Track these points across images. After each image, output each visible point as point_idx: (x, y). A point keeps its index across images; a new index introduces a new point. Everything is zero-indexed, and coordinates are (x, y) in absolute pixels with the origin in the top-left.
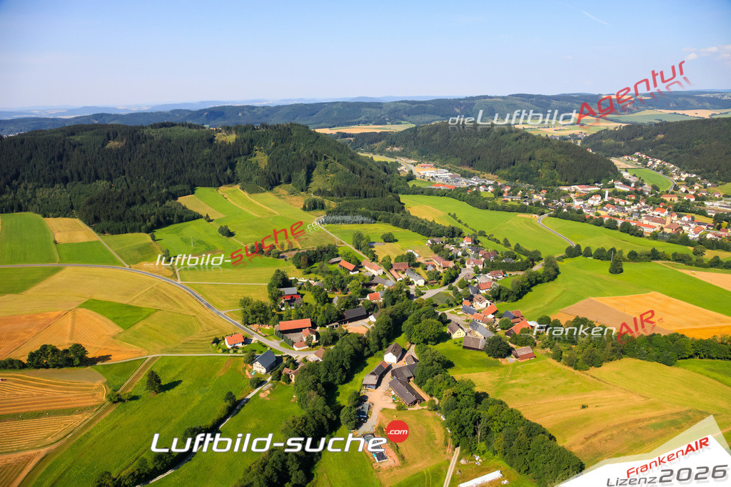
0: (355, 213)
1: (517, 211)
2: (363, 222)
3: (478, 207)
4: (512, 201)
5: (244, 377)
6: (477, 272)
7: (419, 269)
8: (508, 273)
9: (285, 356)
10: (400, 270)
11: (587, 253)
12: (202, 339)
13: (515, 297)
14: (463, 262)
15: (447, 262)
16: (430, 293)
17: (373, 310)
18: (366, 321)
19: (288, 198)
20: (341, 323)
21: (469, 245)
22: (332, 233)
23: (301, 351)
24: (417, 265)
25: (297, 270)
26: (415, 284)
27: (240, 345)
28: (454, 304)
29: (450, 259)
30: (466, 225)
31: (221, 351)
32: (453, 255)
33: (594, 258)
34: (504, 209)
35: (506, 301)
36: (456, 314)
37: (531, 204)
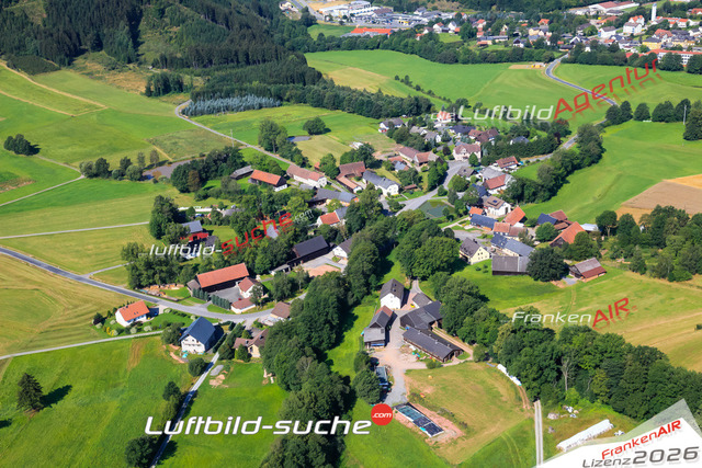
0: (243, 92)
1: (508, 60)
2: (261, 107)
3: (440, 61)
4: (494, 43)
5: (173, 364)
6: (474, 163)
7: (382, 170)
8: (524, 160)
9: (225, 324)
10: (353, 175)
11: (642, 114)
12: (71, 321)
13: (547, 194)
14: (447, 152)
15: (423, 154)
16: (412, 204)
17: (334, 239)
18: (329, 256)
19: (110, 77)
20: (292, 265)
21: (447, 125)
22: (215, 129)
23: (246, 312)
24: (378, 164)
25: (182, 195)
26: (385, 194)
27: (144, 319)
28: (455, 215)
29: (427, 148)
30: (430, 93)
31: (114, 332)
32: (429, 143)
33: (654, 121)
34: (485, 59)
35: (533, 201)
36: (463, 228)
37: (528, 46)
